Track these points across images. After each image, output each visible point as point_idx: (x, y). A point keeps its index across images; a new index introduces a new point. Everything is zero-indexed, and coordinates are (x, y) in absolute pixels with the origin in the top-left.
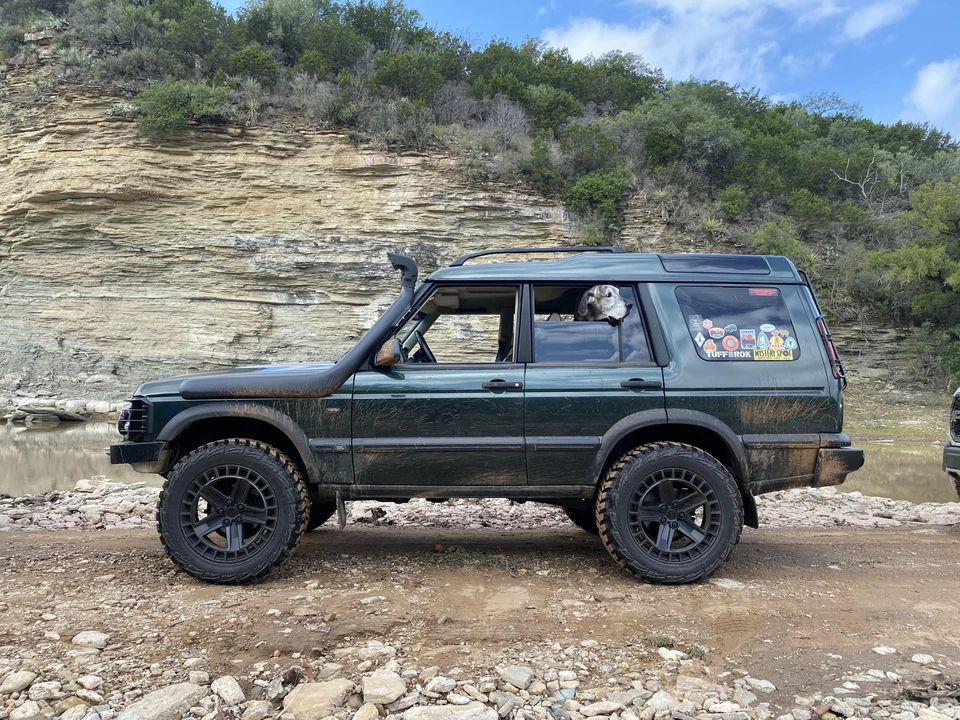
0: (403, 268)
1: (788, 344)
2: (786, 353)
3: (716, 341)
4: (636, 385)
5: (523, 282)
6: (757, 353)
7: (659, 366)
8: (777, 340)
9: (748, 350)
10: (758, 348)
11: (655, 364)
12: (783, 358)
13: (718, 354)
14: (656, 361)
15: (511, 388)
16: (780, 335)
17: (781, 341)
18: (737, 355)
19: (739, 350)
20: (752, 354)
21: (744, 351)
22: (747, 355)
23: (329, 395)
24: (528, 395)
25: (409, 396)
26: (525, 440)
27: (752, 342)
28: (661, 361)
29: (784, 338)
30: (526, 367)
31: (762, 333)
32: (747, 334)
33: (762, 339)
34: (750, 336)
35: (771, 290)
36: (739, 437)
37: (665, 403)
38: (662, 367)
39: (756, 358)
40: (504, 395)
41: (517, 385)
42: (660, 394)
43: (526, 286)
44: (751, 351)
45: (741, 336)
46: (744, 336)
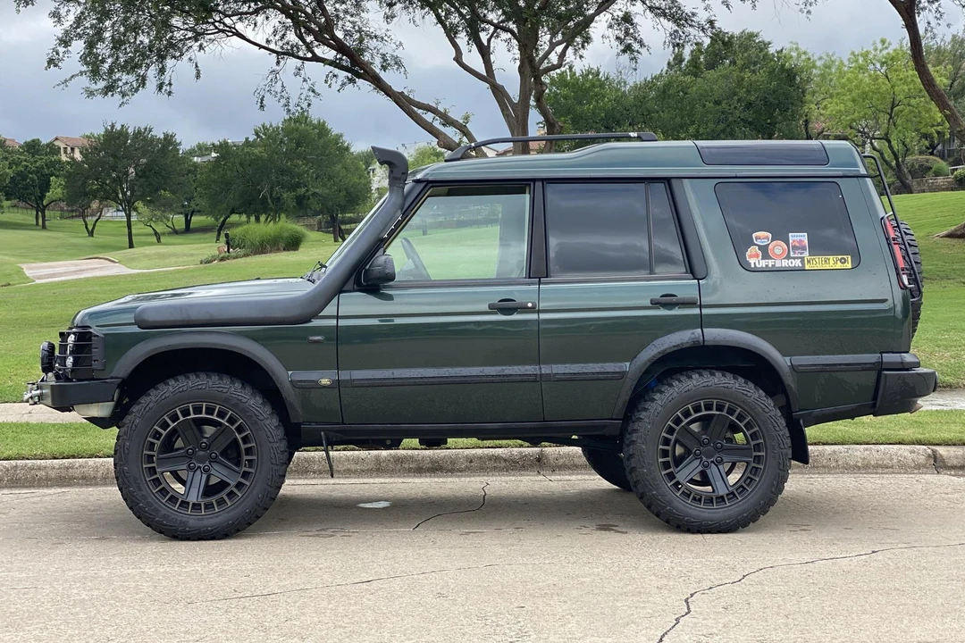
0: (390, 164)
2: (843, 260)
3: (760, 248)
4: (667, 302)
5: (534, 180)
6: (809, 261)
7: (695, 279)
9: (798, 258)
10: (811, 255)
11: (689, 275)
12: (839, 266)
13: (762, 264)
14: (692, 272)
15: (524, 309)
18: (785, 263)
19: (788, 257)
20: (803, 262)
21: (794, 258)
22: (797, 263)
23: (310, 321)
24: (543, 316)
25: (398, 321)
26: (540, 368)
27: (804, 248)
28: (699, 273)
30: (540, 283)
31: (815, 237)
32: (798, 239)
34: (801, 241)
36: (788, 359)
37: (702, 322)
38: (698, 280)
39: (807, 267)
40: (515, 317)
41: (530, 305)
42: (697, 311)
43: (539, 184)
44: (802, 259)
45: (791, 241)
46: (794, 241)
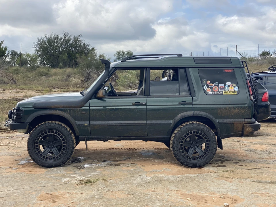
0: (105, 64)
1: (235, 89)
2: (234, 92)
3: (211, 88)
4: (183, 103)
5: (146, 68)
6: (224, 92)
7: (191, 96)
8: (232, 87)
9: (221, 91)
10: (225, 90)
11: (190, 96)
12: (233, 94)
13: (211, 93)
15: (142, 105)
16: (233, 86)
17: (233, 88)
18: (218, 93)
19: (218, 91)
22: (221, 93)
23: (82, 107)
24: (148, 107)
25: (107, 108)
26: (147, 122)
27: (223, 88)
28: (193, 95)
29: (234, 87)
30: (147, 97)
31: (226, 85)
32: (221, 86)
33: (227, 87)
34: (222, 86)
35: (231, 70)
36: (217, 120)
37: (193, 109)
38: (192, 97)
39: (224, 94)
40: (140, 107)
41: (144, 104)
42: (192, 106)
43: (148, 69)
44: (223, 92)
45: (219, 86)
46: (220, 86)
